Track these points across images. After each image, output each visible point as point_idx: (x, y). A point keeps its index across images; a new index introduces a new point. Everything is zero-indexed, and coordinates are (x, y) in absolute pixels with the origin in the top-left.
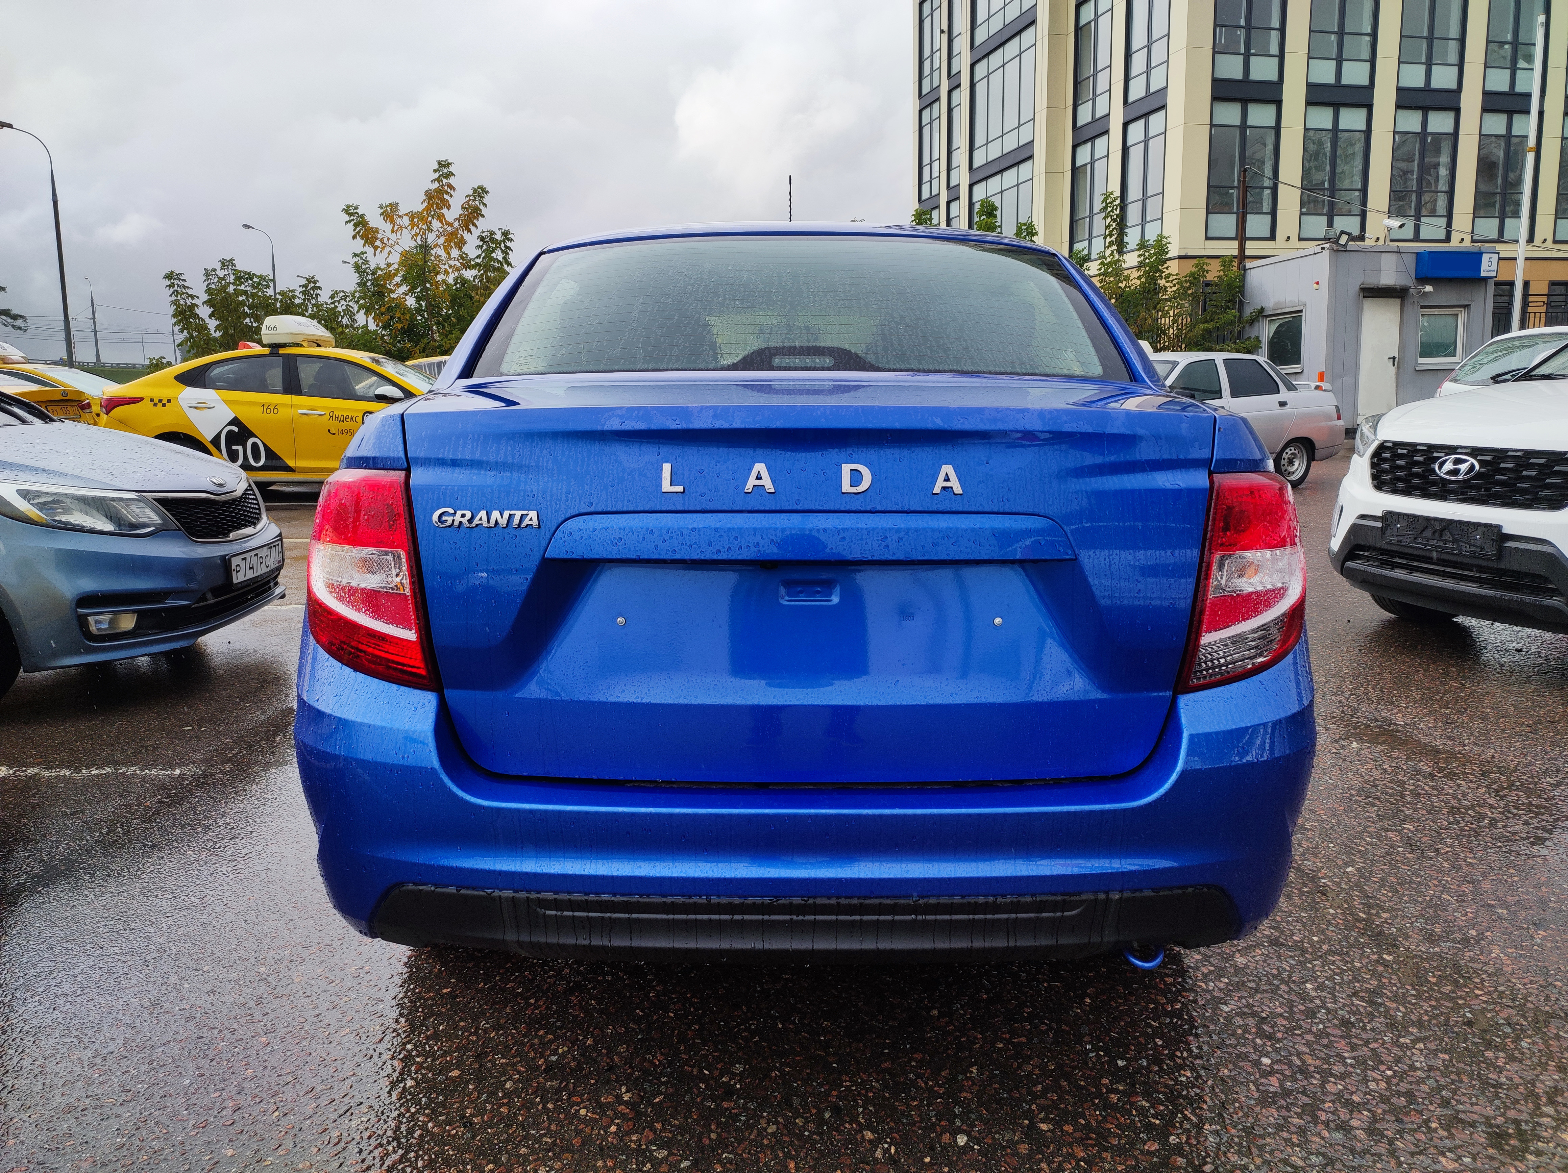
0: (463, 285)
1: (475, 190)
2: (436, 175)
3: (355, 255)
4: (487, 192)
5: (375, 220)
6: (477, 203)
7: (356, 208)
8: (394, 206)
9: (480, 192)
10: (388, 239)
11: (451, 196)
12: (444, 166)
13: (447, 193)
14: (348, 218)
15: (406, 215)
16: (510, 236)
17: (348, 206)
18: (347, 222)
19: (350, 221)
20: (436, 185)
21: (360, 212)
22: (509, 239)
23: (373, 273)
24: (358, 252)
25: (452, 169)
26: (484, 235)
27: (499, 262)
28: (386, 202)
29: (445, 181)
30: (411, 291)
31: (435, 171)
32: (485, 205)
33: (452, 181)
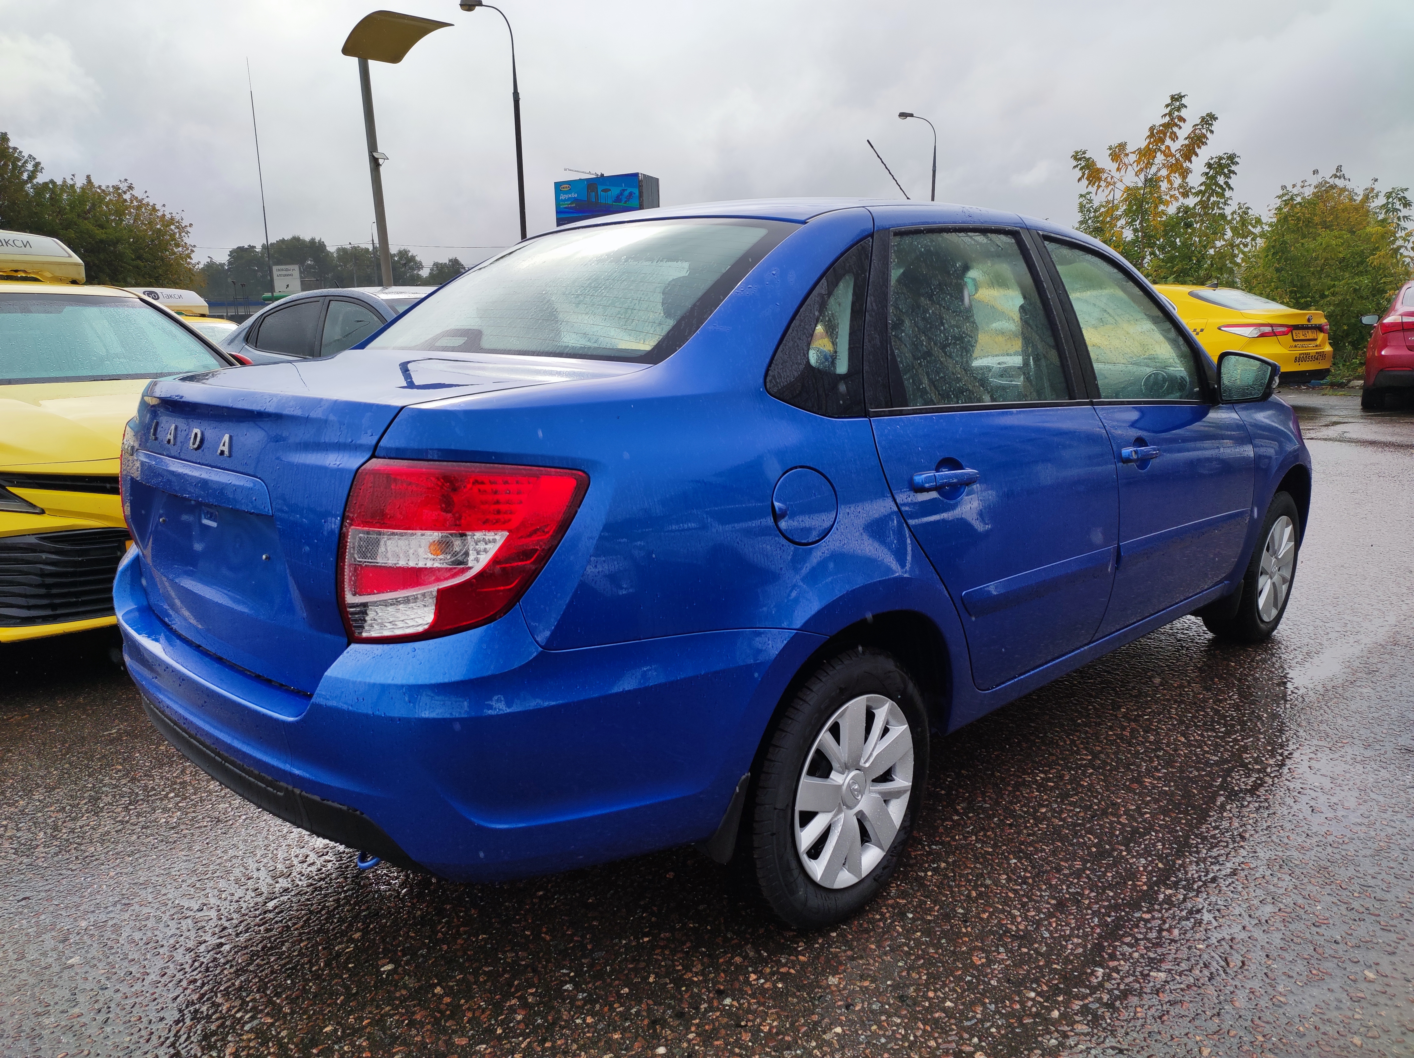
0: (1186, 213)
1: (1203, 118)
2: (1167, 111)
3: (1081, 196)
4: (1216, 119)
5: (1103, 161)
6: (1204, 131)
7: (1084, 153)
8: (1122, 146)
9: (1209, 119)
10: (1112, 177)
11: (1180, 128)
12: (1177, 100)
13: (1177, 125)
14: (1075, 163)
15: (1134, 153)
16: (1237, 159)
17: (1077, 152)
18: (1075, 167)
19: (1077, 166)
20: (1167, 118)
21: (1087, 156)
22: (1233, 163)
23: (1095, 211)
24: (1084, 193)
25: (1184, 101)
26: (1212, 162)
27: (1221, 187)
28: (1115, 143)
29: (1176, 113)
30: (1130, 224)
31: (1167, 106)
32: (1212, 132)
33: (1184, 113)
